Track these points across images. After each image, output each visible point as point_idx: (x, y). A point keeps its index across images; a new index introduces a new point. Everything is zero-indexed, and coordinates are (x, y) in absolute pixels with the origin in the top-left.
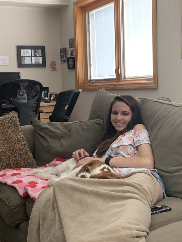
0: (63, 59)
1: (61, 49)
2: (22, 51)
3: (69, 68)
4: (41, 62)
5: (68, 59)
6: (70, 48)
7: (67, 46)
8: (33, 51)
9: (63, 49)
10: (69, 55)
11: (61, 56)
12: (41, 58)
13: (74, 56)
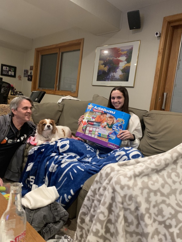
0: (25, 75)
1: (24, 70)
2: (4, 67)
3: (28, 80)
4: (13, 75)
5: (29, 75)
6: (30, 70)
7: (29, 69)
8: (10, 68)
9: (26, 70)
10: (29, 74)
11: (24, 74)
12: (14, 73)
13: (32, 75)
